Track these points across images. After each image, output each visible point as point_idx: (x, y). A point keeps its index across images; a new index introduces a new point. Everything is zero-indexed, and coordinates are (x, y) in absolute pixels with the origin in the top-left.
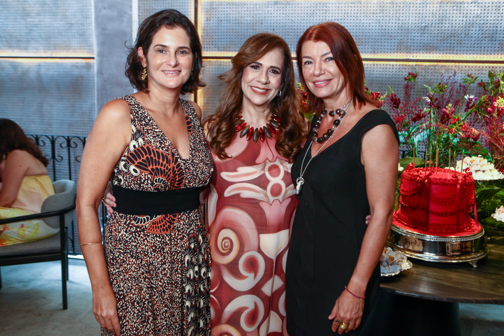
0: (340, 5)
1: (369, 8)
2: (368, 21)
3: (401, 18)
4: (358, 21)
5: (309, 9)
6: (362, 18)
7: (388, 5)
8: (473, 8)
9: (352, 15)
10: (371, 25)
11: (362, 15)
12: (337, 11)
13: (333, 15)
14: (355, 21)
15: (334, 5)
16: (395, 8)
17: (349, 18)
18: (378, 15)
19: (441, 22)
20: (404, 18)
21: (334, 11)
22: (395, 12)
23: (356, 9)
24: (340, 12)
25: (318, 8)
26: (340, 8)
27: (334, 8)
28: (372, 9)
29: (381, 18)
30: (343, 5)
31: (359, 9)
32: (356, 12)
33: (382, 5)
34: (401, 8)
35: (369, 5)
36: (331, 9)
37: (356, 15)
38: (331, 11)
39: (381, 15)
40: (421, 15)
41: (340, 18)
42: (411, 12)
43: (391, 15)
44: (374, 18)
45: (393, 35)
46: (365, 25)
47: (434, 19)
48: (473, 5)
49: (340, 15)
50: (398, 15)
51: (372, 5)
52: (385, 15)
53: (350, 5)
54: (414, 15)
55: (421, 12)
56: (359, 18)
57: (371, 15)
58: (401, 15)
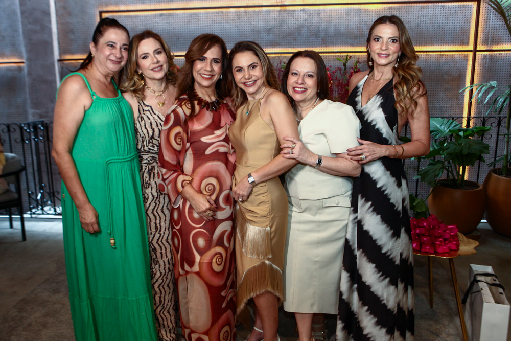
0: (209, 15)
1: (229, 17)
2: (229, 26)
3: (252, 23)
4: (222, 26)
5: (186, 19)
6: (225, 24)
7: (243, 14)
8: (302, 15)
9: (218, 22)
10: (232, 28)
11: (225, 22)
12: (206, 20)
13: (204, 23)
14: (220, 27)
15: (204, 15)
16: (248, 16)
17: (216, 24)
18: (236, 21)
19: (281, 25)
20: (255, 23)
21: (204, 20)
22: (248, 19)
23: (220, 17)
24: (209, 20)
25: (193, 18)
26: (209, 17)
27: (204, 17)
28: (231, 17)
29: (238, 24)
30: (211, 15)
31: (222, 17)
32: (220, 20)
33: (239, 14)
34: (252, 16)
35: (229, 14)
36: (202, 18)
37: (220, 22)
38: (202, 20)
39: (238, 21)
40: (266, 21)
41: (209, 24)
42: (259, 18)
43: (245, 21)
44: (234, 24)
45: (248, 35)
46: (227, 29)
47: (276, 23)
48: (302, 12)
49: (209, 22)
50: (250, 21)
51: (231, 14)
52: (241, 21)
53: (216, 14)
54: (262, 21)
55: (266, 18)
56: (222, 24)
57: (231, 22)
58: (253, 21)
